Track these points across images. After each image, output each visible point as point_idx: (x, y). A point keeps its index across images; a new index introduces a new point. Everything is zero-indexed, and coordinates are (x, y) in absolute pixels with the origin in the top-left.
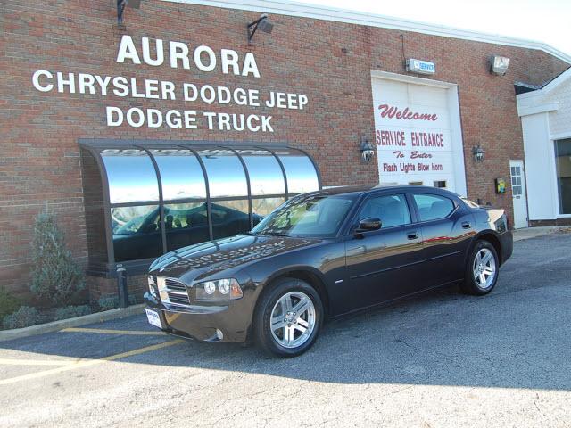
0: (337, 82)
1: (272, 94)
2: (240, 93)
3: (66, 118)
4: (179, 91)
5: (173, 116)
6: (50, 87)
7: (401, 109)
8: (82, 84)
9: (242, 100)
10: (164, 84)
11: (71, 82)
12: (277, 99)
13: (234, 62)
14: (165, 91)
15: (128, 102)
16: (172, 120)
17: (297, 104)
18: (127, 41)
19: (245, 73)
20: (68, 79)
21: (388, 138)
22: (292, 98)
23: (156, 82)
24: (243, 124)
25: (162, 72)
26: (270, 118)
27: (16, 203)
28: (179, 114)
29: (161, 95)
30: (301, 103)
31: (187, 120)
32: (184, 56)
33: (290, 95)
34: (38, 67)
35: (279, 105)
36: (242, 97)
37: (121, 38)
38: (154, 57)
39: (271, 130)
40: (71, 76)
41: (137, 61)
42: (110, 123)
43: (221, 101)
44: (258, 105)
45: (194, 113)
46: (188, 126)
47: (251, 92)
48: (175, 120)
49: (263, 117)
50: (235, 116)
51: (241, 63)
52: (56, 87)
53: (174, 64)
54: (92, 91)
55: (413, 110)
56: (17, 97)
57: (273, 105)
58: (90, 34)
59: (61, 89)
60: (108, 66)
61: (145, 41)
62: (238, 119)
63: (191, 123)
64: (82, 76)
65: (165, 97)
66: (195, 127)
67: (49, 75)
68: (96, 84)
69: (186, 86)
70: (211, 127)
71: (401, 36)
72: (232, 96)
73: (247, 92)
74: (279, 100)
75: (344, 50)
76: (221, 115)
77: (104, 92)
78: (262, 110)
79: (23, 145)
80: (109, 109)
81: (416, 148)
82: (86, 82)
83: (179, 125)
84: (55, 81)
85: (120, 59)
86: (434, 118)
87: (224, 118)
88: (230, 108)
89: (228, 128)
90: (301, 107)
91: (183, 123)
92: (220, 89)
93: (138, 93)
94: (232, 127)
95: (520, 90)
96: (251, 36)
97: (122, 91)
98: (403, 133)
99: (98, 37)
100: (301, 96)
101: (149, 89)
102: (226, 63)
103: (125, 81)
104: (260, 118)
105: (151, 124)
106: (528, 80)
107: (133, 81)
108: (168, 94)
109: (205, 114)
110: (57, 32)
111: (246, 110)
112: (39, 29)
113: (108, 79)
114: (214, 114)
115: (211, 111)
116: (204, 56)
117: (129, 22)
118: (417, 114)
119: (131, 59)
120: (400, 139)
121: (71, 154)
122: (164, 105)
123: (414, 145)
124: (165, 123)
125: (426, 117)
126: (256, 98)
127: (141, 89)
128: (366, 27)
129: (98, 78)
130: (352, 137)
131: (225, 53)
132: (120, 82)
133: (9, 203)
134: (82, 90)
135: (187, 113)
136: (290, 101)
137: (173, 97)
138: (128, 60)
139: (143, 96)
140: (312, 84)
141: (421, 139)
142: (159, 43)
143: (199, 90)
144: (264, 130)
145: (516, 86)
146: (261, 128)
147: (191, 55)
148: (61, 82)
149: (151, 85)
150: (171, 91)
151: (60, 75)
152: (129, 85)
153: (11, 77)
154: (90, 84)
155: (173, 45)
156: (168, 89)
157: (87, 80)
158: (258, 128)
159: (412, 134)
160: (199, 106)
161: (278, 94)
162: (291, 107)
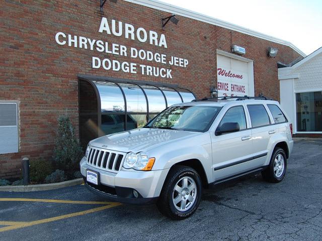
0: (201, 54)
1: (172, 57)
2: (157, 56)
3: (71, 61)
4: (128, 51)
5: (125, 65)
6: (64, 43)
7: (227, 71)
8: (81, 43)
9: (158, 60)
10: (122, 47)
11: (75, 41)
12: (174, 61)
13: (155, 38)
14: (122, 51)
15: (103, 55)
16: (124, 67)
17: (183, 64)
18: (104, 20)
19: (160, 45)
20: (74, 39)
21: (221, 87)
22: (182, 61)
23: (118, 45)
24: (158, 73)
25: (121, 40)
26: (171, 70)
27: (43, 109)
28: (128, 65)
29: (120, 53)
30: (185, 64)
31: (132, 68)
32: (132, 32)
33: (180, 59)
34: (59, 31)
35: (175, 64)
36: (158, 58)
37: (101, 19)
38: (117, 31)
39: (171, 77)
40: (76, 37)
41: (109, 32)
42: (94, 66)
43: (148, 59)
44: (165, 63)
45: (135, 65)
46: (132, 72)
47: (163, 55)
48: (126, 67)
49: (168, 70)
50: (154, 68)
51: (159, 39)
52: (67, 43)
53: (127, 36)
54: (86, 47)
55: (232, 72)
56: (46, 47)
57: (172, 64)
58: (86, 14)
59: (70, 45)
60: (94, 34)
61: (114, 22)
62: (156, 70)
63: (134, 70)
64: (81, 38)
65: (122, 54)
66: (135, 72)
67: (64, 36)
68: (88, 44)
69: (132, 49)
70: (143, 73)
71: (231, 32)
72: (154, 57)
73: (161, 55)
74: (175, 61)
75: (205, 37)
76: (148, 67)
77: (92, 48)
78: (168, 66)
79: (48, 75)
80: (94, 58)
81: (233, 93)
82: (83, 42)
83: (128, 71)
84: (67, 40)
85: (101, 31)
86: (241, 77)
87: (149, 69)
88: (153, 64)
89: (151, 74)
90: (185, 66)
91: (130, 70)
92: (148, 52)
93: (108, 50)
94: (153, 74)
95: (280, 66)
96: (164, 25)
97: (101, 48)
98: (227, 84)
99: (90, 17)
100: (185, 60)
101: (114, 49)
102: (151, 38)
103: (103, 43)
104: (166, 70)
105: (114, 69)
106: (283, 62)
107: (107, 43)
108: (123, 53)
109: (141, 66)
110: (69, 11)
111: (160, 65)
112: (60, 9)
113: (94, 41)
114: (145, 66)
115: (143, 64)
116: (142, 33)
117: (105, 10)
118: (234, 75)
119: (106, 31)
120: (226, 87)
121: (74, 82)
122: (121, 59)
123: (232, 91)
124: (121, 69)
125: (238, 76)
126: (165, 59)
127: (110, 48)
128: (215, 26)
129: (89, 40)
130: (207, 84)
131: (151, 32)
132: (100, 43)
133: (39, 109)
134: (81, 46)
135: (132, 64)
136: (181, 62)
137: (126, 55)
138: (105, 31)
139: (111, 52)
140: (190, 54)
141: (235, 87)
142: (120, 23)
143: (138, 52)
144: (168, 77)
145: (278, 64)
146: (166, 76)
147: (135, 32)
148: (70, 40)
149: (116, 47)
150: (125, 51)
151: (70, 36)
152: (104, 45)
153: (44, 35)
154: (85, 43)
155: (127, 26)
156: (123, 50)
157: (83, 41)
158: (165, 75)
159: (232, 85)
160: (138, 61)
161: (175, 58)
162: (180, 65)
